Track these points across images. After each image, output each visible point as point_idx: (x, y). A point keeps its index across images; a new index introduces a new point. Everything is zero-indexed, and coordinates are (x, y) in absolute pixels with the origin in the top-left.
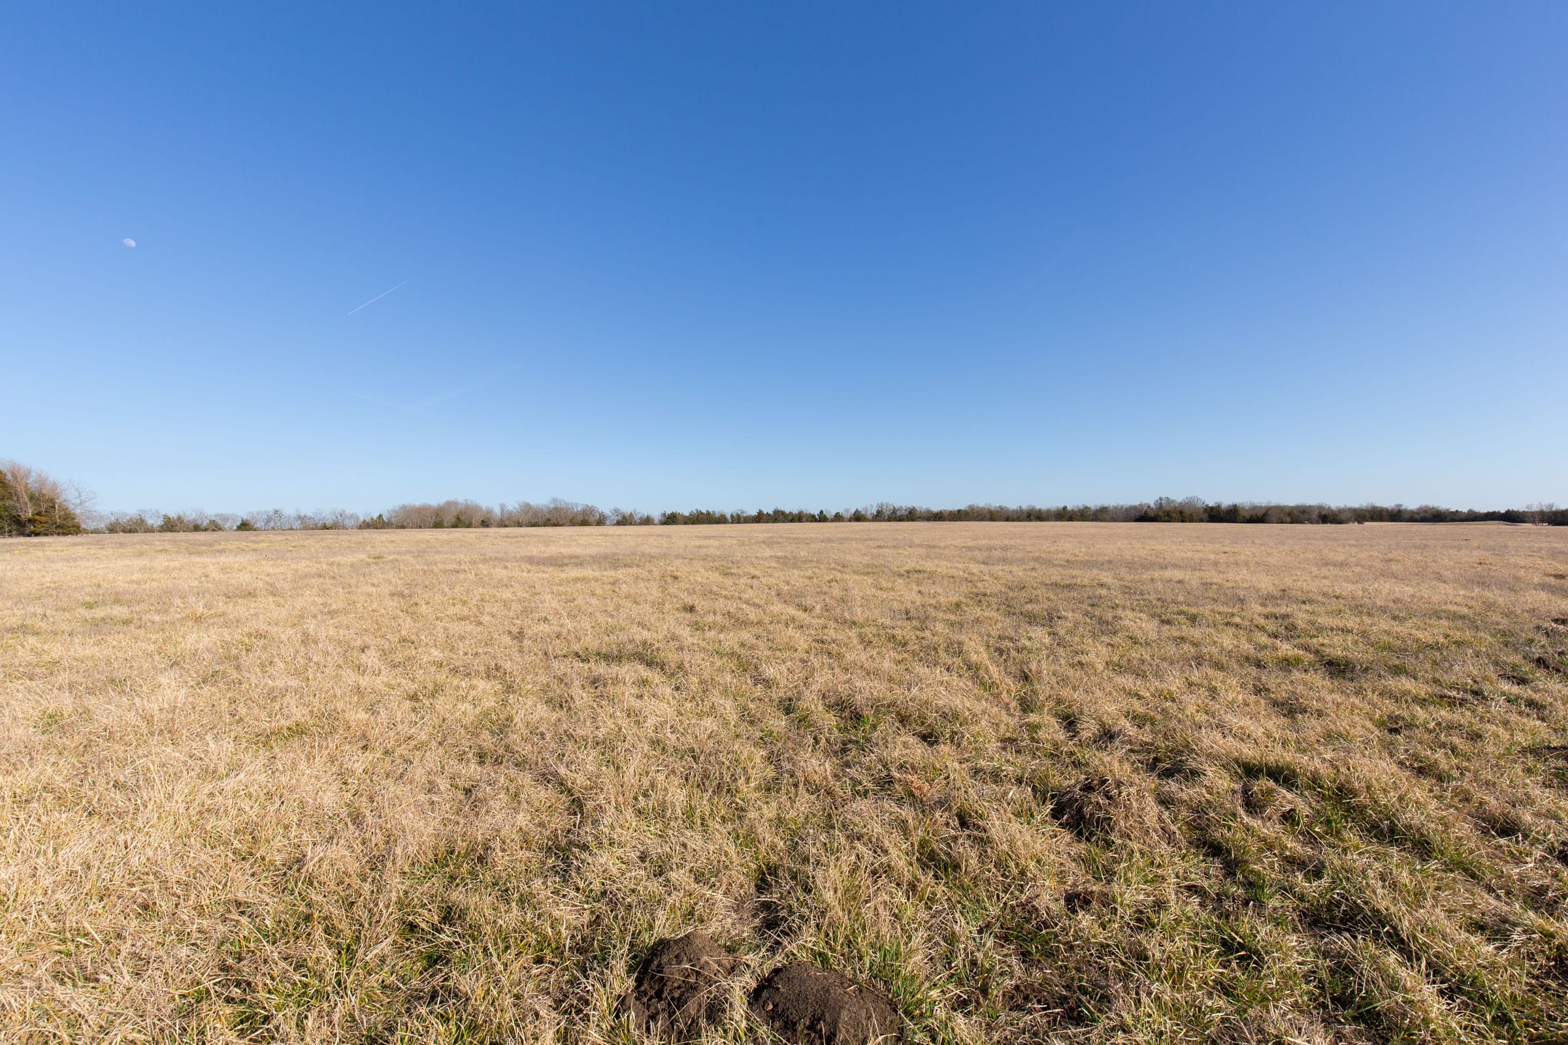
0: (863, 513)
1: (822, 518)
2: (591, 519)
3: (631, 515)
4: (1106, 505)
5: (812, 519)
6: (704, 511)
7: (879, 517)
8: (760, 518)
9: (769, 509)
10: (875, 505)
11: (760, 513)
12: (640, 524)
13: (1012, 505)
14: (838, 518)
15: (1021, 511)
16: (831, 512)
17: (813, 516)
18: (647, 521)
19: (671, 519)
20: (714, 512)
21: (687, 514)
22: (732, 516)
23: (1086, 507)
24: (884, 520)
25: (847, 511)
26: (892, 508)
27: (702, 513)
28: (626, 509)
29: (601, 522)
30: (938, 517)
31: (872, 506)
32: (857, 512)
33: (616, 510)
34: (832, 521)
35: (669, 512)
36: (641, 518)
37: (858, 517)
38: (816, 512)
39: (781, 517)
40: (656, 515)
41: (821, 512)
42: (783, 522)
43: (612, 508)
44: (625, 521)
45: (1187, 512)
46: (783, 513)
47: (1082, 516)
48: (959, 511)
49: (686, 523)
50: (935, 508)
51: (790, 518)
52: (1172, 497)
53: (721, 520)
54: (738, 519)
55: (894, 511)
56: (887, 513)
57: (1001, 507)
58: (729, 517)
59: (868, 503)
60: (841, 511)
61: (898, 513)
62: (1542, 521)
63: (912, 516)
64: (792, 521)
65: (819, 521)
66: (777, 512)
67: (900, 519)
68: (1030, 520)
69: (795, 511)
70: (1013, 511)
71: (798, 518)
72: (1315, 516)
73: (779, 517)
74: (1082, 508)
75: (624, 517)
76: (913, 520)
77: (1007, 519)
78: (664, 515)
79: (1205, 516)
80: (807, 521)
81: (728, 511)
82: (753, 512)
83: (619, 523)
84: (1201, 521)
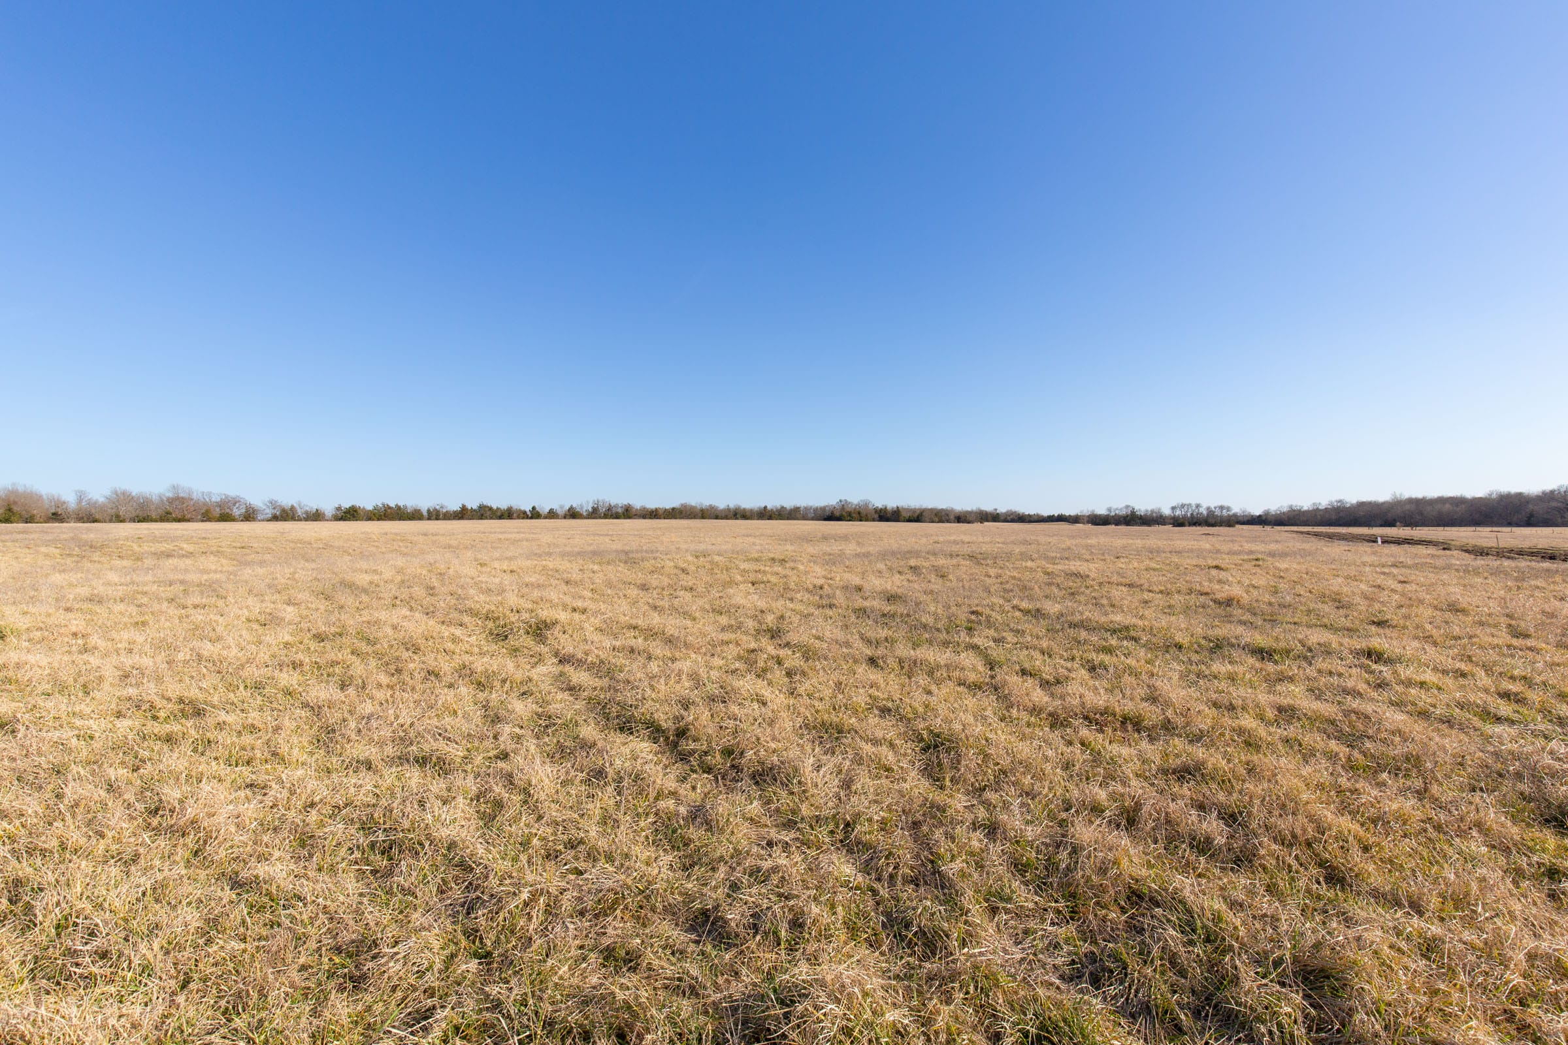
0: (578, 510)
1: (535, 515)
2: (236, 512)
3: (292, 508)
4: (798, 505)
5: (523, 515)
6: (392, 505)
7: (594, 514)
8: (463, 514)
9: (473, 504)
10: (591, 502)
11: (464, 508)
12: (306, 519)
13: (721, 504)
14: (552, 515)
15: (729, 510)
16: (544, 508)
17: (525, 513)
18: (316, 516)
19: (350, 514)
20: (405, 507)
21: (370, 507)
22: (429, 511)
23: (782, 507)
24: (600, 518)
25: (562, 507)
26: (607, 505)
27: (390, 508)
28: (287, 501)
29: (250, 516)
30: (653, 514)
31: (588, 502)
32: (571, 509)
33: (272, 502)
34: (546, 518)
35: (346, 505)
36: (306, 513)
37: (573, 514)
38: (527, 508)
39: (488, 513)
40: (329, 509)
41: (534, 508)
42: (491, 518)
43: (267, 499)
44: (285, 515)
45: (864, 513)
46: (491, 509)
47: (780, 515)
48: (673, 509)
49: (369, 519)
50: (651, 505)
51: (499, 514)
52: (849, 500)
53: (415, 516)
54: (435, 515)
55: (610, 509)
56: (602, 510)
57: (710, 505)
58: (425, 514)
59: (584, 500)
60: (555, 507)
61: (614, 510)
62: (1088, 522)
63: (627, 513)
64: (501, 517)
65: (532, 518)
66: (482, 507)
67: (617, 516)
68: (737, 519)
69: (504, 506)
70: (721, 511)
71: (508, 514)
72: (952, 517)
73: (484, 513)
74: (779, 507)
75: (283, 510)
76: (629, 518)
77: (717, 517)
78: (339, 509)
79: (876, 516)
80: (518, 518)
81: (424, 506)
82: (455, 507)
83: (275, 518)
84: (874, 520)
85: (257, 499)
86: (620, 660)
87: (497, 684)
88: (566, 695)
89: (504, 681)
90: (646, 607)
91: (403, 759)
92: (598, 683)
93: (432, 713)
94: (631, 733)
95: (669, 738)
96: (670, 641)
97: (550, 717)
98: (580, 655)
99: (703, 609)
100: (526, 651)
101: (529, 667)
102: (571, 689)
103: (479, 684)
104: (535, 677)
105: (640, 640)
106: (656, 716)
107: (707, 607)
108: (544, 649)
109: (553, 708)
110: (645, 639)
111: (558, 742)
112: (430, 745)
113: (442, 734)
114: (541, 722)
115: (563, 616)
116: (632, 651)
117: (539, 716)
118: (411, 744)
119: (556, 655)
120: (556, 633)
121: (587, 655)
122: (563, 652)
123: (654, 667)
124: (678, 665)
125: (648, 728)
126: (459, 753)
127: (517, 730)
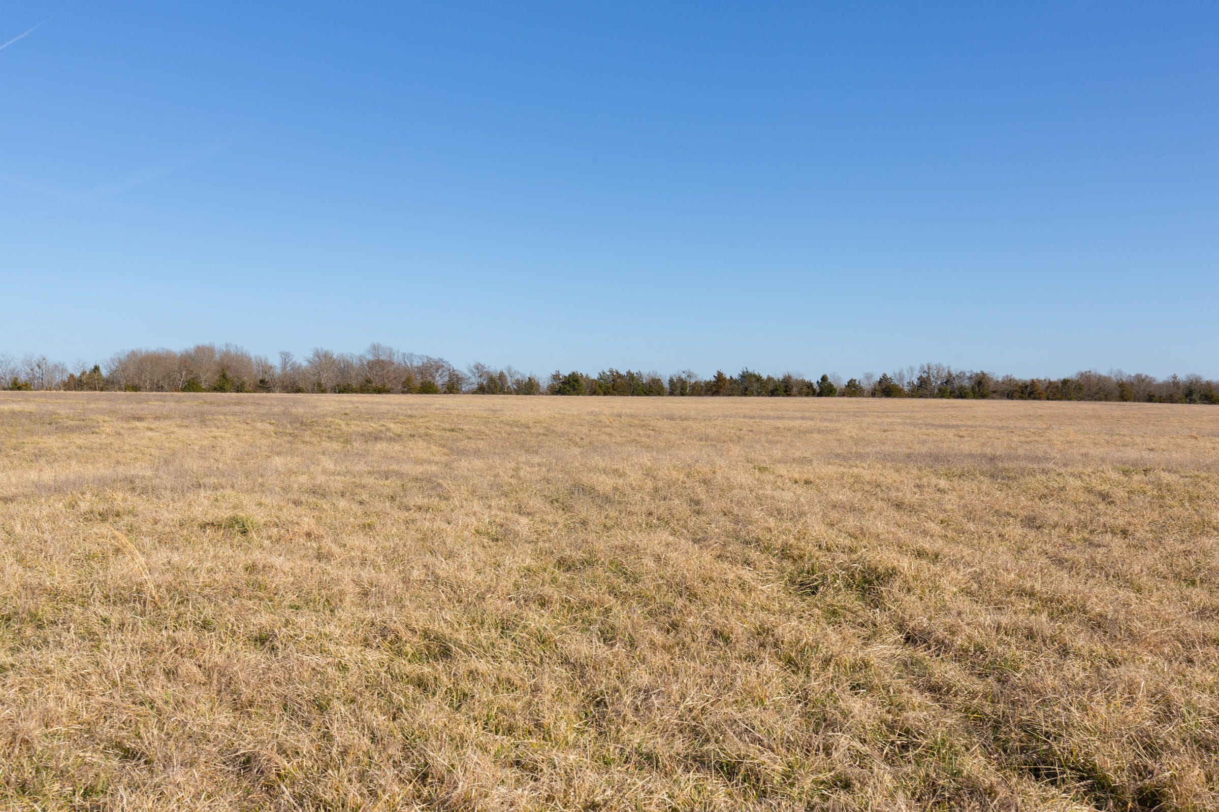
0: (896, 382)
1: (825, 389)
2: (440, 380)
3: (502, 376)
5: (807, 390)
6: (623, 372)
7: (922, 389)
8: (718, 387)
9: (733, 372)
10: (918, 368)
11: (720, 378)
12: (518, 392)
14: (852, 390)
15: (1176, 384)
16: (841, 379)
17: (809, 385)
18: (528, 388)
19: (568, 385)
20: (640, 375)
21: (594, 376)
22: (671, 381)
24: (933, 396)
25: (868, 377)
26: (945, 373)
27: (620, 376)
28: (495, 366)
29: (453, 387)
30: (1028, 391)
31: (912, 370)
32: (884, 380)
33: (478, 368)
34: (843, 394)
35: (565, 372)
36: (518, 382)
37: (886, 389)
38: (814, 379)
39: (755, 385)
40: (544, 378)
41: (824, 378)
42: (759, 394)
43: (472, 364)
44: (493, 385)
46: (758, 379)
48: (1065, 382)
49: (594, 393)
50: (1024, 375)
51: (771, 387)
53: (652, 388)
54: (680, 388)
55: (949, 380)
56: (936, 383)
57: (1138, 377)
58: (666, 385)
60: (858, 376)
61: (956, 383)
63: (980, 388)
64: (773, 393)
65: (820, 395)
66: (746, 376)
67: (961, 394)
68: (1192, 401)
69: (778, 374)
70: (1160, 386)
71: (785, 388)
73: (749, 385)
75: (491, 379)
76: (983, 396)
77: (1150, 399)
78: (556, 377)
80: (800, 394)
81: (665, 373)
82: (707, 375)
83: (482, 390)
85: (462, 365)
86: (1013, 650)
87: (815, 665)
88: (926, 699)
89: (827, 661)
90: (1044, 560)
91: (701, 761)
92: (979, 686)
93: (729, 697)
94: (1053, 783)
95: (1126, 804)
96: (1098, 624)
97: (907, 732)
98: (941, 633)
99: (1153, 572)
100: (849, 616)
101: (859, 642)
102: (934, 689)
103: (790, 661)
104: (874, 661)
105: (1044, 617)
106: (1097, 760)
107: (1162, 568)
108: (880, 617)
109: (912, 717)
110: (1051, 617)
111: (927, 775)
112: (734, 747)
113: (747, 732)
114: (893, 737)
115: (906, 564)
116: (1031, 635)
117: (891, 728)
118: (707, 740)
119: (901, 628)
120: (895, 590)
121: (953, 633)
122: (912, 624)
123: (1075, 669)
124: (1124, 672)
125: (1082, 779)
126: (777, 767)
127: (858, 745)
